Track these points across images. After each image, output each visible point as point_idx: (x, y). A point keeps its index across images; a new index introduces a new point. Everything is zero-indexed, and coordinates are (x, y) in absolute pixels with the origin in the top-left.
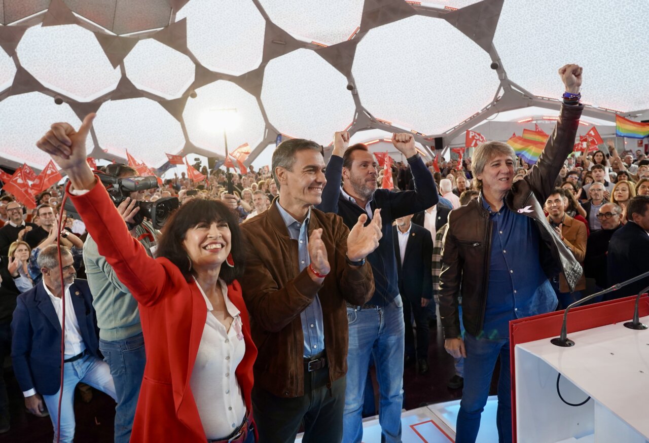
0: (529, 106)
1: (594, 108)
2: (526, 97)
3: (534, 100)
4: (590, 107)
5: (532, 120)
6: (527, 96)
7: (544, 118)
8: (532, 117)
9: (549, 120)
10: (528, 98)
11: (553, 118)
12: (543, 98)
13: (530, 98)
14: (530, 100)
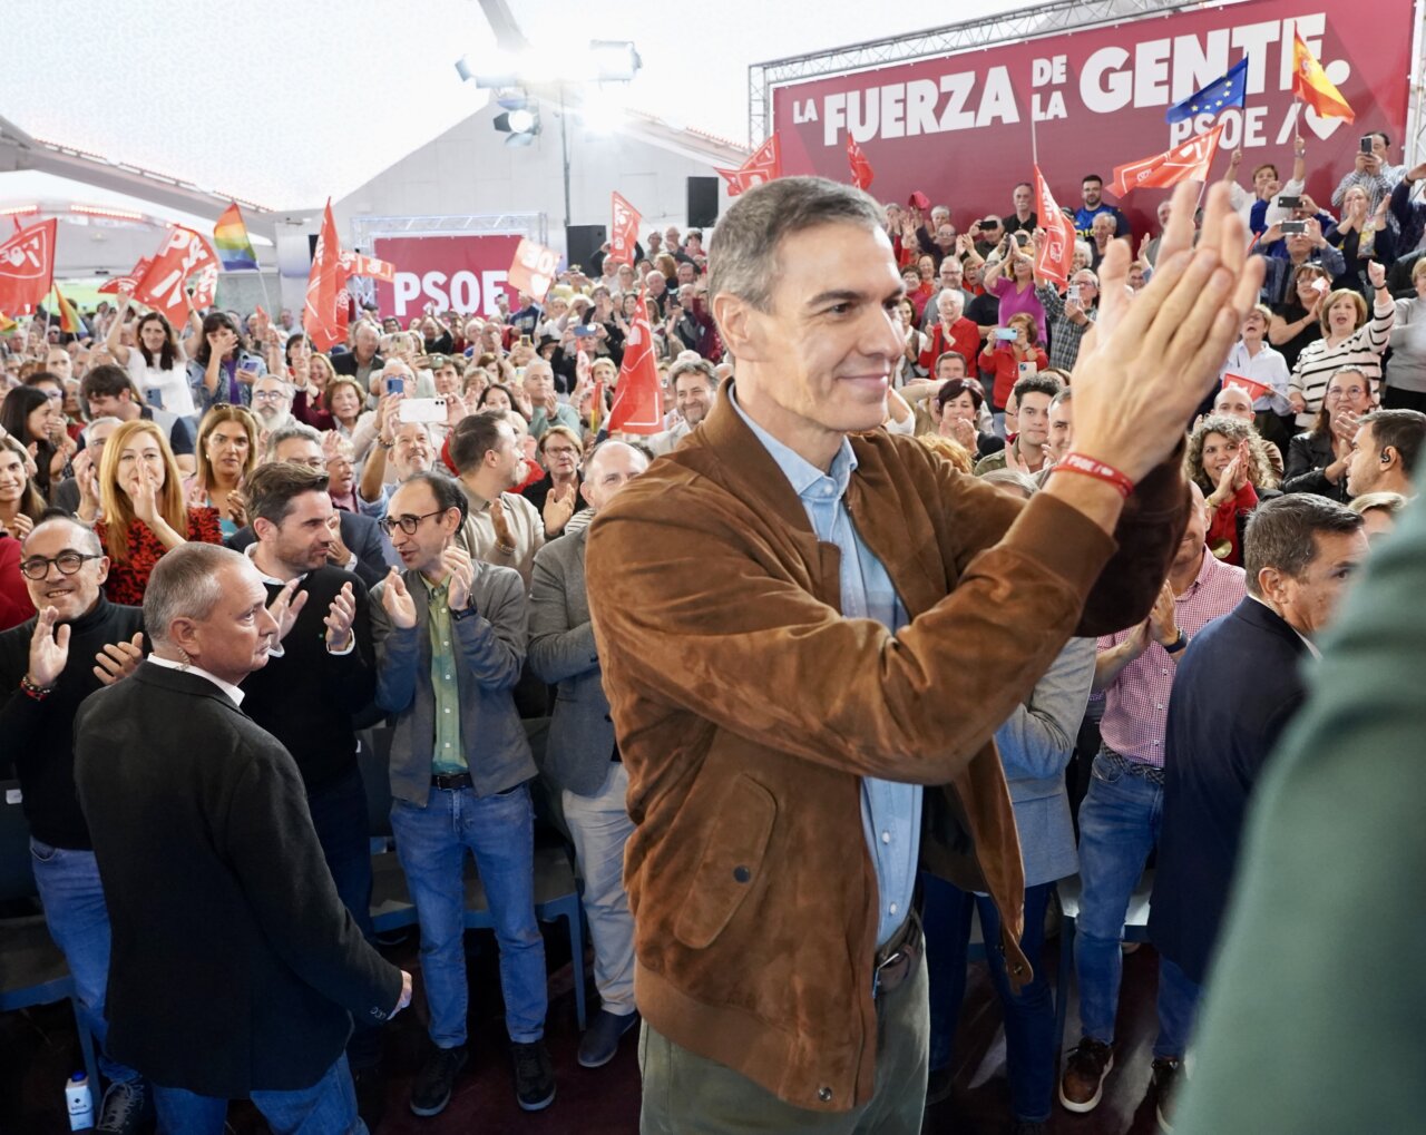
0: (18, 167)
1: (205, 193)
2: (8, 141)
3: (33, 151)
4: (192, 188)
5: (38, 212)
6: (11, 138)
7: (73, 208)
8: (40, 205)
9: (89, 214)
10: (15, 143)
11: (100, 211)
12: (60, 150)
13: (22, 145)
14: (21, 149)
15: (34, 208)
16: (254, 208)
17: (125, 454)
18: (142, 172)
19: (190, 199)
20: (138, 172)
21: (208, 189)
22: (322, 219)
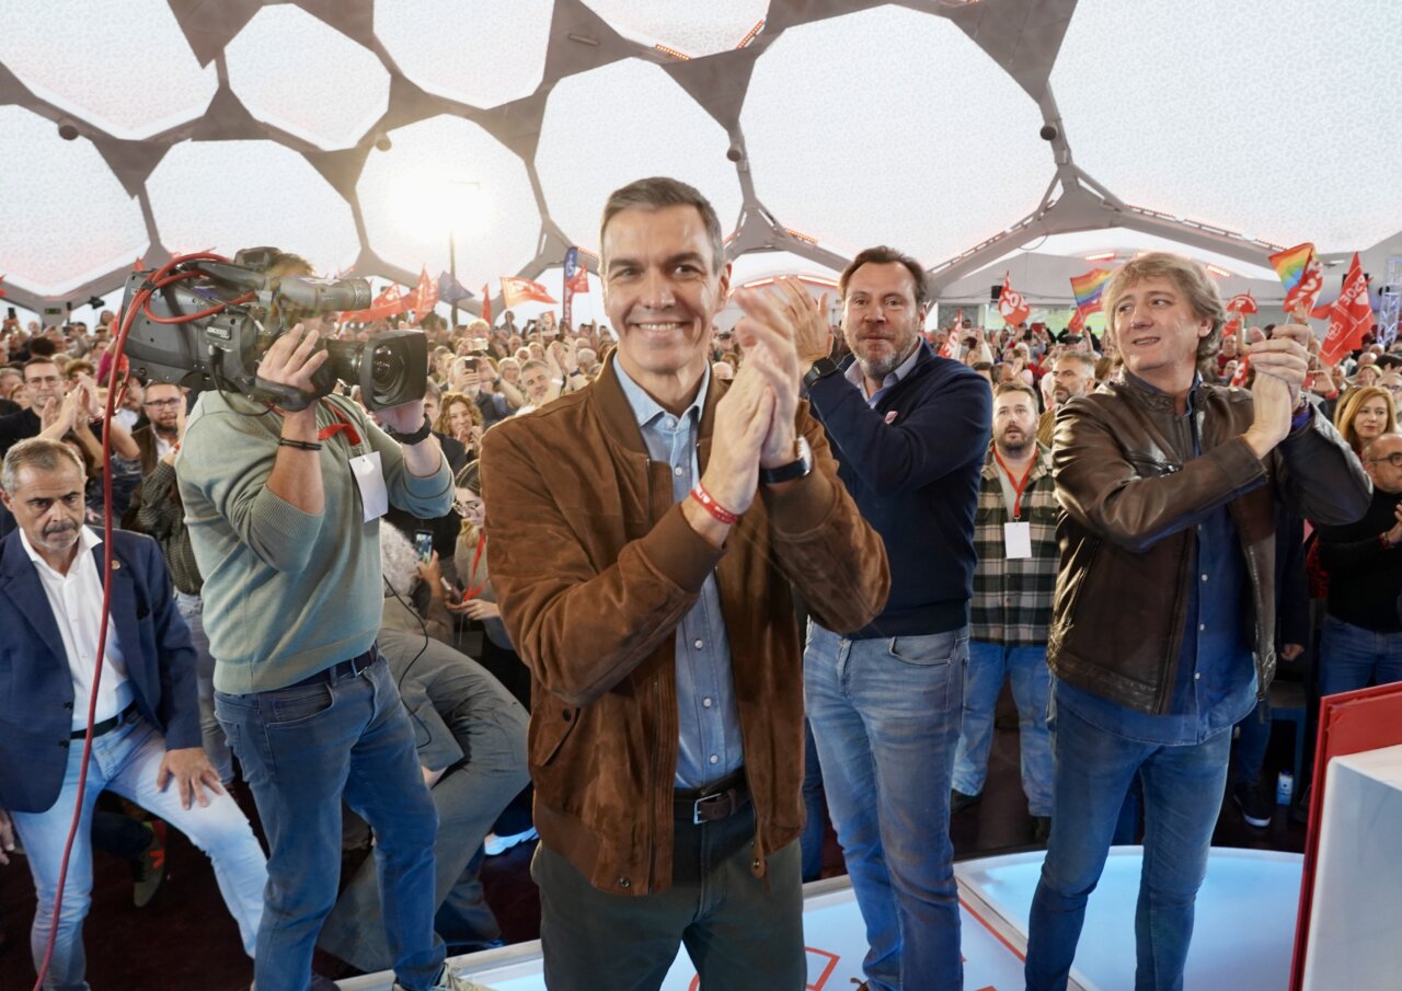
0: (1112, 225)
1: (1247, 241)
2: (1108, 207)
3: (1124, 213)
4: (1238, 237)
5: (1114, 258)
6: (1110, 205)
8: (1115, 252)
10: (1112, 208)
12: (1143, 211)
13: (1117, 210)
14: (1115, 213)
15: (1112, 255)
16: (1267, 246)
17: (1363, 409)
18: (1201, 225)
19: (1236, 246)
20: (1196, 226)
21: (1250, 237)
22: (1350, 262)
